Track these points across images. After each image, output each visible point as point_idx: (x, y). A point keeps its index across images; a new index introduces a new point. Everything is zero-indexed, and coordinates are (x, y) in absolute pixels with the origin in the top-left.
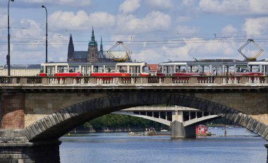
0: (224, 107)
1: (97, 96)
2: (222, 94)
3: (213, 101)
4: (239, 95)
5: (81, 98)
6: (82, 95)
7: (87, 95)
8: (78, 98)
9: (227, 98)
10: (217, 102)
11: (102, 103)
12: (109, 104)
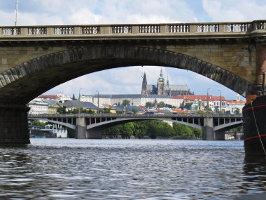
0: (199, 61)
1: (56, 50)
2: (197, 47)
3: (187, 54)
4: (216, 47)
5: (38, 52)
6: (40, 49)
7: (45, 49)
8: (35, 52)
9: (203, 50)
10: (191, 55)
11: (62, 58)
12: (69, 59)
